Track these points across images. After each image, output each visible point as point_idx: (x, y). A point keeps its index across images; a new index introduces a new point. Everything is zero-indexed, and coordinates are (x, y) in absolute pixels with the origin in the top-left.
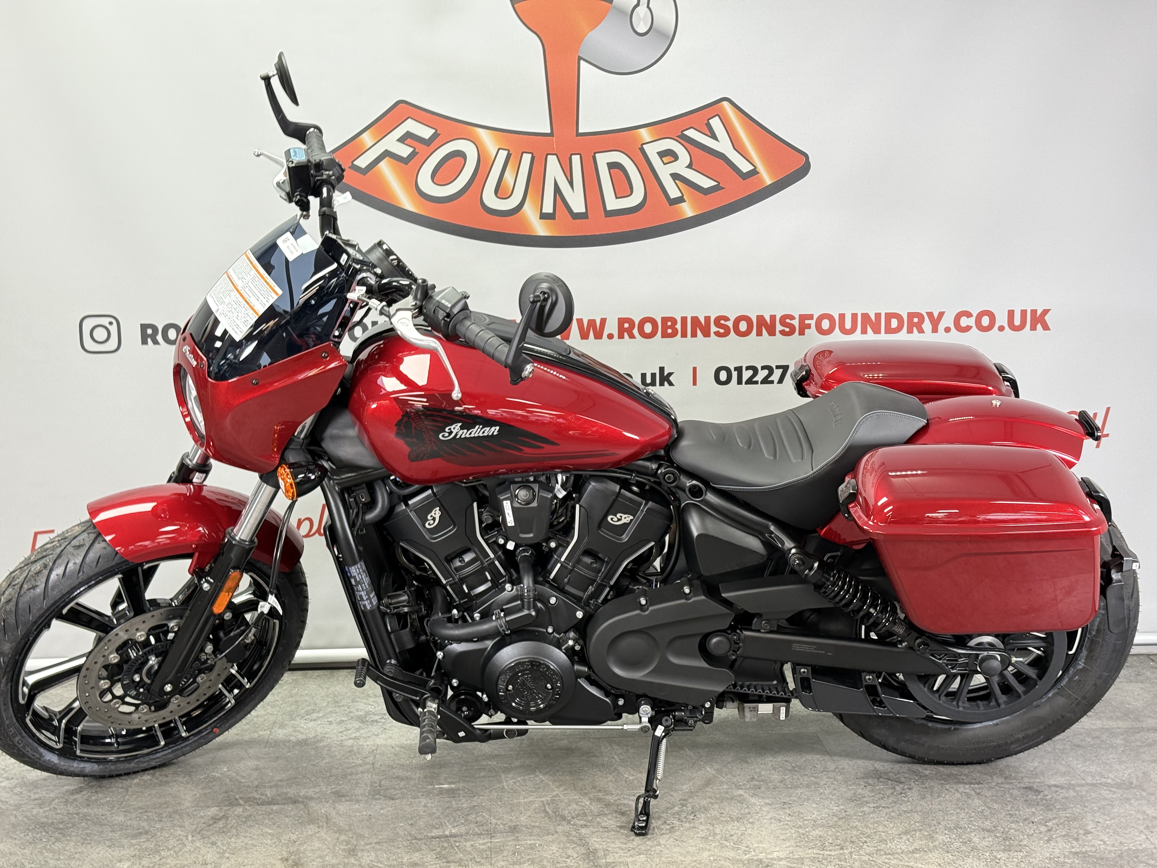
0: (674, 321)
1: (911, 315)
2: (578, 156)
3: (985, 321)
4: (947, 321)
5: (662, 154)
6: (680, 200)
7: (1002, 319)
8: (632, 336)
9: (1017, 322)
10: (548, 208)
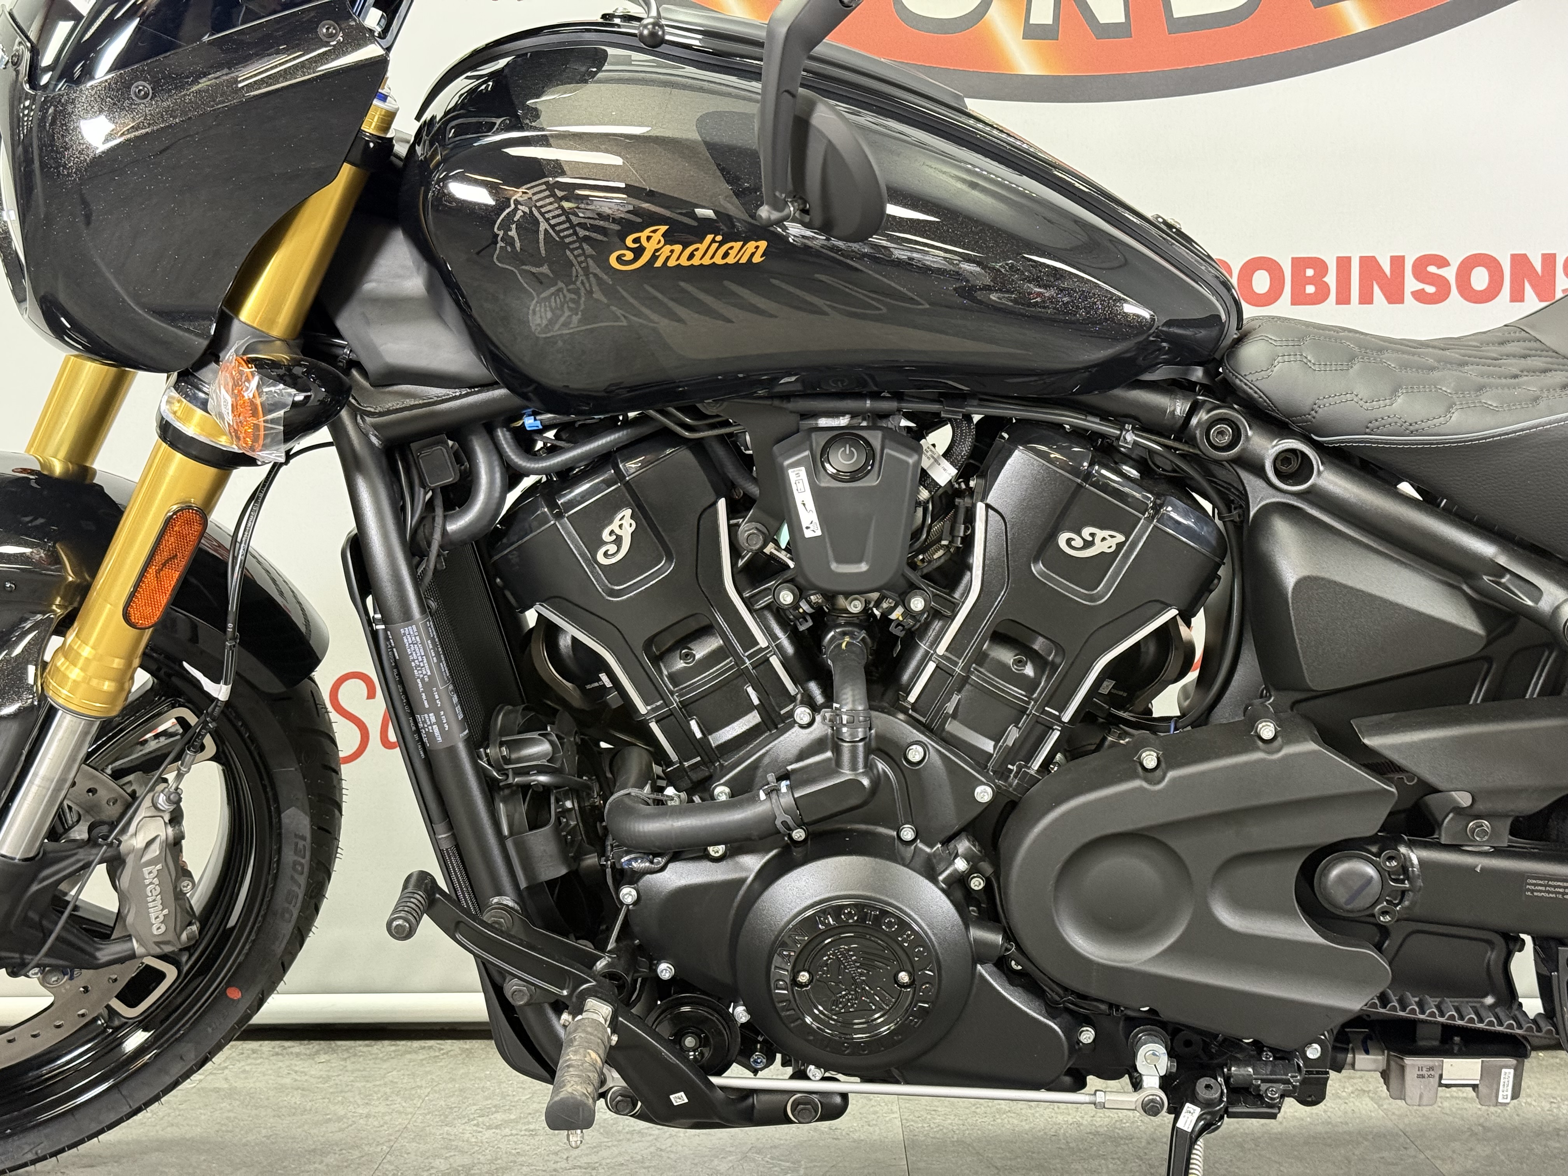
0: (1321, 266)
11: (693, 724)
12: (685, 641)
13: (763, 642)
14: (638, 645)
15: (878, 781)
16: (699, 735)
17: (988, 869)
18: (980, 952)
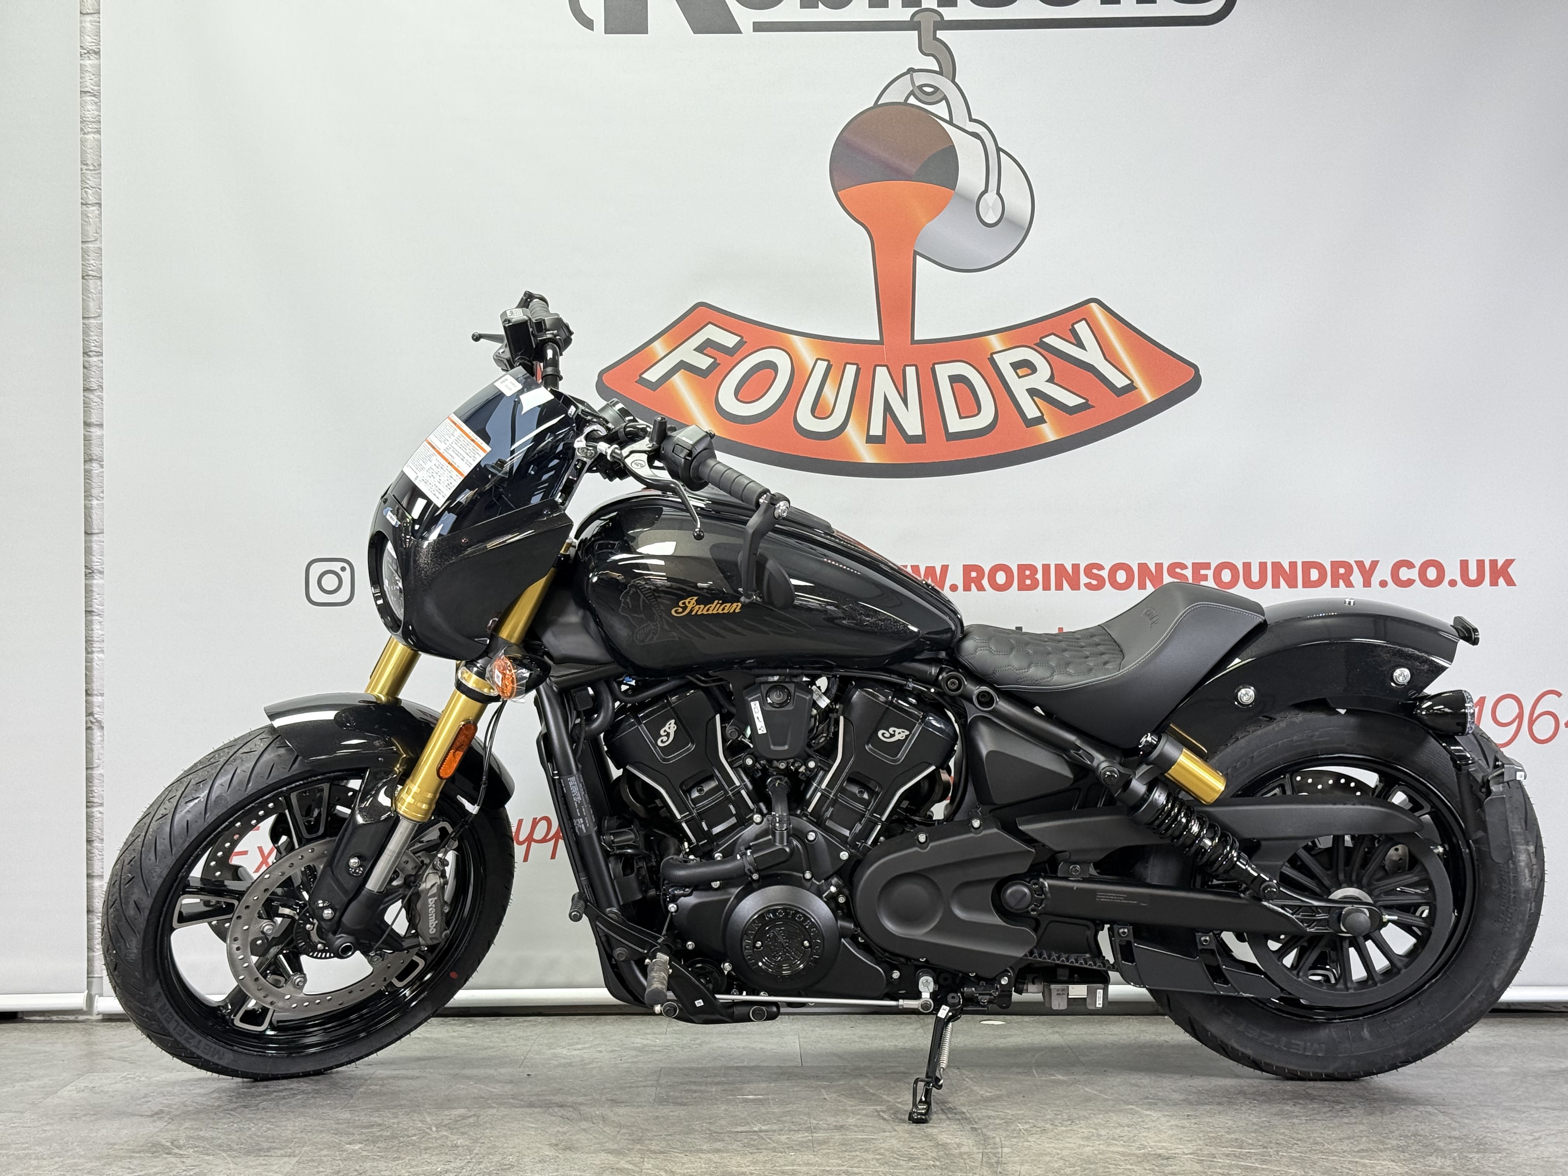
0: (1033, 569)
1: (1335, 565)
2: (914, 368)
3: (1432, 574)
4: (1383, 572)
5: (1016, 366)
6: (1040, 420)
7: (1453, 572)
8: (981, 588)
9: (1473, 575)
10: (876, 429)
11: (704, 824)
12: (698, 784)
13: (737, 783)
14: (677, 785)
15: (794, 850)
16: (706, 829)
17: (847, 892)
18: (843, 933)
